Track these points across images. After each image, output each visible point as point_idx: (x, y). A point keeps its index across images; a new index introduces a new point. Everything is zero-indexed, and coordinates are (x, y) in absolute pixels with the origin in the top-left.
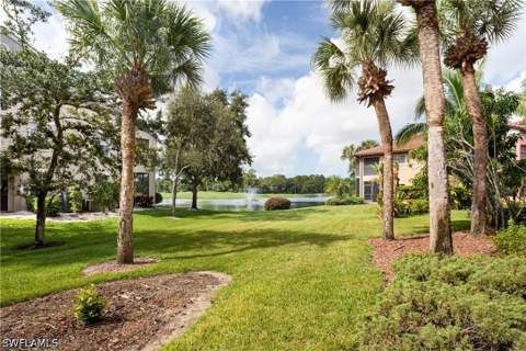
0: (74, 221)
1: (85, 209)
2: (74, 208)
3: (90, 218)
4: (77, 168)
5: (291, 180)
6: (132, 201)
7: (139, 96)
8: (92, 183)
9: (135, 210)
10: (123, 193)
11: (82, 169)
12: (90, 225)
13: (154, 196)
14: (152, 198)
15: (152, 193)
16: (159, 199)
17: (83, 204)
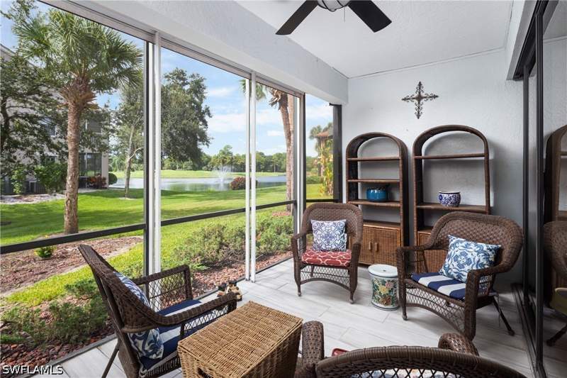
0: (18, 202)
1: (29, 190)
2: (17, 190)
3: (36, 200)
4: (23, 153)
5: (271, 157)
6: (77, 184)
7: (83, 100)
8: (39, 167)
9: (79, 191)
10: (69, 178)
11: (29, 154)
12: (37, 206)
13: (107, 177)
14: (105, 179)
15: (105, 174)
16: (113, 179)
17: (27, 186)
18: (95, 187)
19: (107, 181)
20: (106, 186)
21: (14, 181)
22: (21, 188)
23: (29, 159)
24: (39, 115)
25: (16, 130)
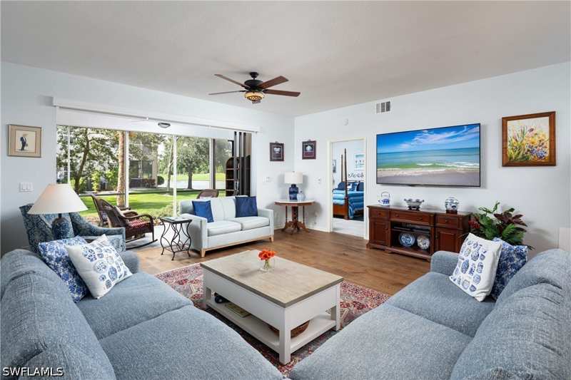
2: (95, 188)
13: (156, 179)
14: (154, 180)
15: (155, 177)
16: (161, 180)
17: (101, 184)
18: (148, 187)
19: (156, 182)
20: (155, 186)
21: (93, 181)
22: (97, 186)
23: (100, 166)
24: (107, 138)
25: (93, 149)
